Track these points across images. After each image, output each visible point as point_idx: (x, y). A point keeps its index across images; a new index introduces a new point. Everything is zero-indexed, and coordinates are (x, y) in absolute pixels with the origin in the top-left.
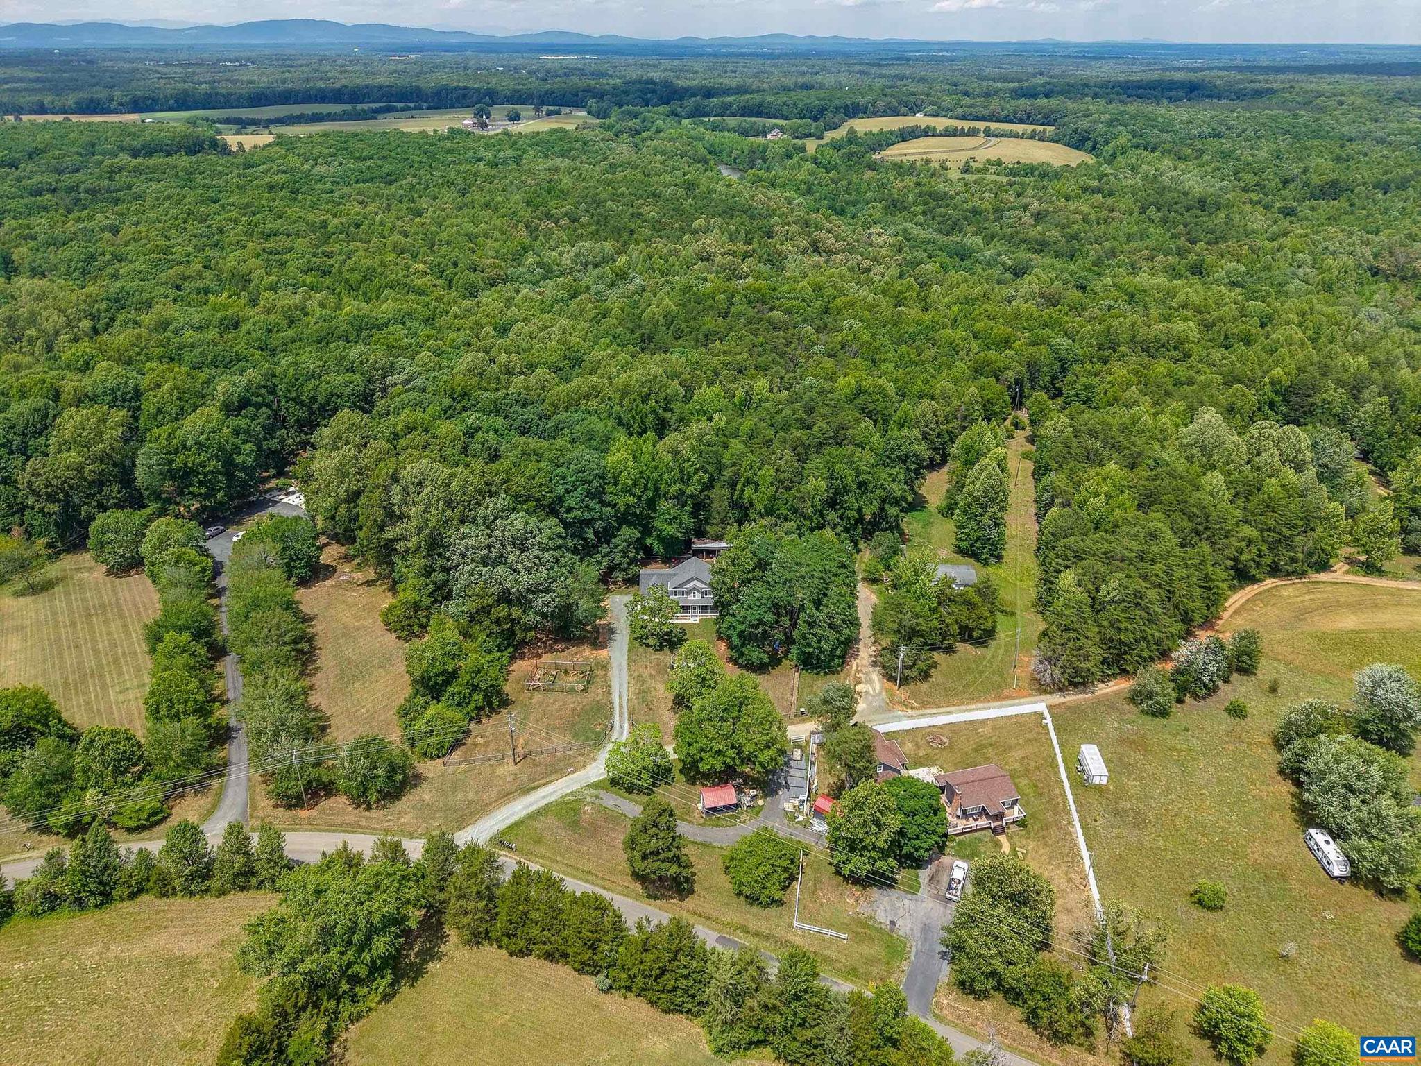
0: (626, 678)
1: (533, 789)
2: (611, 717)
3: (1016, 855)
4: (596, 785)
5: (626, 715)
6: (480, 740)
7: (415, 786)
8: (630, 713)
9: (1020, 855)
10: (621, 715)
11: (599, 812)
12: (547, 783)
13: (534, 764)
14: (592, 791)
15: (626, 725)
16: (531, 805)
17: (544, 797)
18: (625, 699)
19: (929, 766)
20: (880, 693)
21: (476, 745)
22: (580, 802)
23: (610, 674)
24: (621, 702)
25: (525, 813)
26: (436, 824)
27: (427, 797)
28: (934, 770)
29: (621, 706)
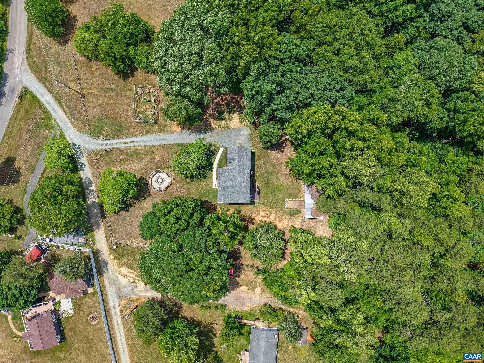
0: (151, 144)
1: (60, 103)
2: (114, 137)
3: (15, 337)
4: (62, 136)
5: (116, 146)
6: (94, 69)
7: (59, 42)
8: (117, 149)
9: (15, 339)
10: (116, 144)
11: (45, 138)
12: (63, 110)
13: (76, 101)
14: (58, 134)
15: (108, 147)
16: (49, 103)
17: (54, 110)
18: (131, 145)
19: (74, 309)
20: (135, 294)
21: (91, 67)
22: (52, 128)
23: (155, 134)
24: (127, 142)
25: (43, 101)
26: (36, 60)
27: (52, 50)
28: (71, 312)
29: (124, 143)
